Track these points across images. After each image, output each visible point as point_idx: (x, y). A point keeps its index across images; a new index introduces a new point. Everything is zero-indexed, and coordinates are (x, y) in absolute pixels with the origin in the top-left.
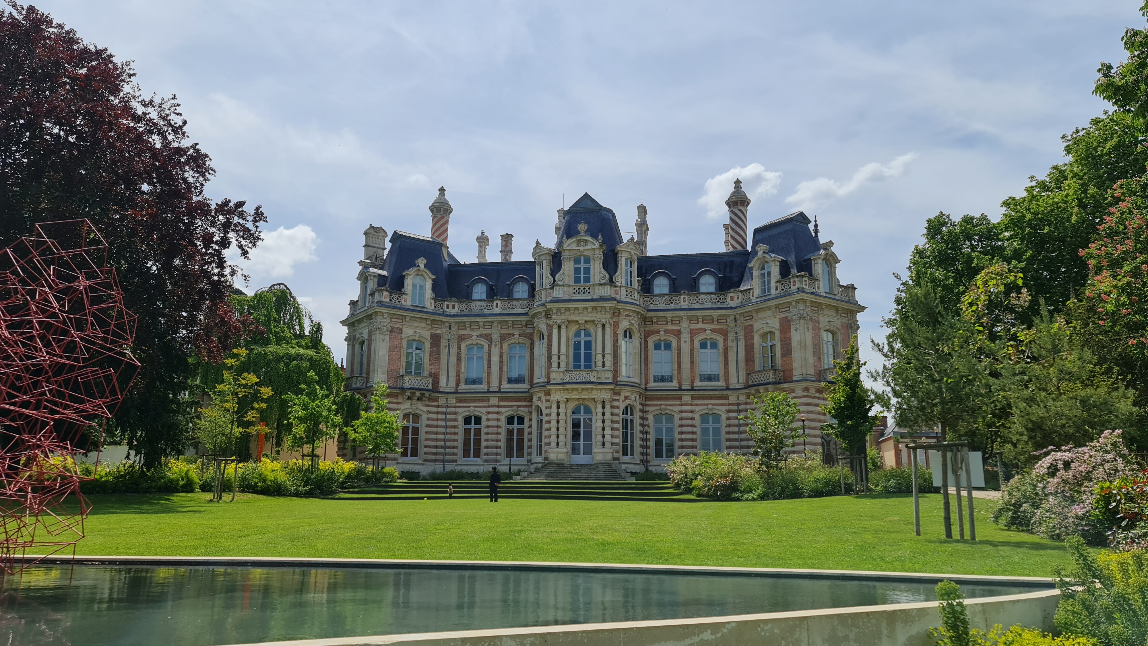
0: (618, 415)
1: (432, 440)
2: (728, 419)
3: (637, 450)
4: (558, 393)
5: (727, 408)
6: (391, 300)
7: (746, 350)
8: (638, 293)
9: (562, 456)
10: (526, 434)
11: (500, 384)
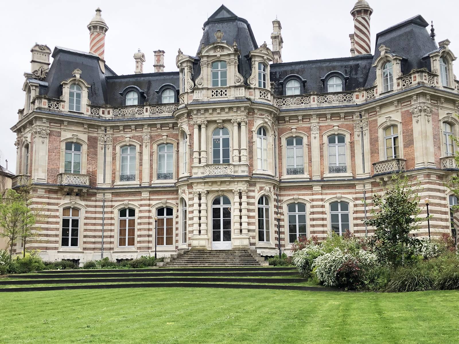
0: (253, 204)
1: (91, 230)
2: (355, 206)
3: (273, 235)
4: (199, 186)
5: (355, 196)
6: (50, 107)
7: (371, 144)
8: (271, 95)
9: (203, 243)
10: (174, 223)
11: (151, 180)
